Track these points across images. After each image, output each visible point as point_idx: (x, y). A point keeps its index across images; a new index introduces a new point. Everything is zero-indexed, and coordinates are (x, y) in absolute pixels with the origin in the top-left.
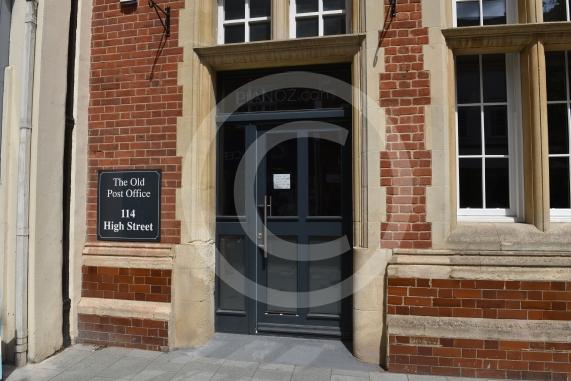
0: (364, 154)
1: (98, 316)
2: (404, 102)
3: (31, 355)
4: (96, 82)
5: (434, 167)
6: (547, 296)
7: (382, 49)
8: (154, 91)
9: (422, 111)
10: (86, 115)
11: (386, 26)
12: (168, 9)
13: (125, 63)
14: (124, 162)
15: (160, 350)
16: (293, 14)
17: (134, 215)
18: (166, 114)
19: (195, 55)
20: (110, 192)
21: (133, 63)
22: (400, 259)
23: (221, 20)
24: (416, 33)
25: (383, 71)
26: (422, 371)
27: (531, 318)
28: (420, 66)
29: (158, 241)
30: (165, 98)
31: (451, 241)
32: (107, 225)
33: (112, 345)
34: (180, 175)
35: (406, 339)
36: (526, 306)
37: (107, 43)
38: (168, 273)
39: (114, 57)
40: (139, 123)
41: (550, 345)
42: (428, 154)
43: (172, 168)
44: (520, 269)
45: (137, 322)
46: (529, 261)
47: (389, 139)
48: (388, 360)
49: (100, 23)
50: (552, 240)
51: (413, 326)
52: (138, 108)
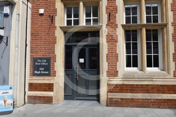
0: (102, 54)
1: (33, 96)
2: (112, 42)
4: (32, 34)
5: (119, 58)
6: (145, 88)
7: (107, 29)
8: (49, 37)
9: (116, 44)
10: (30, 43)
11: (108, 23)
12: (52, 16)
13: (40, 30)
14: (40, 55)
15: (50, 104)
16: (85, 18)
17: (43, 69)
19: (60, 28)
20: (36, 63)
21: (43, 30)
22: (111, 79)
23: (66, 19)
24: (115, 25)
25: (107, 34)
26: (116, 106)
27: (142, 93)
28: (116, 33)
29: (50, 76)
30: (52, 39)
31: (124, 75)
32: (36, 72)
33: (37, 103)
34: (56, 59)
35: (112, 99)
36: (140, 90)
37: (35, 24)
38: (53, 84)
39: (37, 28)
40: (45, 45)
41: (146, 99)
42: (118, 54)
43: (54, 57)
44: (139, 82)
45: (44, 97)
46: (141, 80)
47: (108, 51)
48: (108, 104)
49: (33, 18)
50: (146, 75)
51: (114, 96)
52: (44, 41)
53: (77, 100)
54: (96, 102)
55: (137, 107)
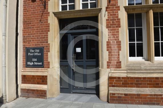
1: (26, 89)
2: (113, 27)
3: (7, 100)
4: (25, 22)
5: (122, 45)
6: (154, 81)
7: (107, 12)
8: (41, 25)
9: (118, 29)
10: (22, 32)
11: (108, 6)
12: (45, 1)
13: (33, 17)
14: (33, 45)
15: (44, 98)
16: (81, 2)
17: (36, 60)
18: (45, 31)
19: (53, 14)
20: (29, 54)
21: (35, 17)
22: (112, 71)
23: (60, 4)
24: (116, 7)
25: (107, 18)
26: (119, 103)
27: (150, 87)
28: (118, 17)
29: (43, 67)
30: (45, 27)
31: (127, 66)
32: (29, 63)
33: (30, 97)
34: (49, 48)
35: (114, 94)
36: (148, 84)
37: (28, 11)
38: (46, 76)
39: (30, 15)
40: (37, 34)
41: (155, 95)
42: (120, 42)
43: (47, 47)
44: (146, 74)
45: (37, 90)
46: (149, 71)
47: (109, 37)
48: (109, 100)
49: (25, 5)
50: (155, 66)
51: (117, 90)
52: (37, 29)
53: (73, 93)
54: (95, 96)
55: (145, 104)
